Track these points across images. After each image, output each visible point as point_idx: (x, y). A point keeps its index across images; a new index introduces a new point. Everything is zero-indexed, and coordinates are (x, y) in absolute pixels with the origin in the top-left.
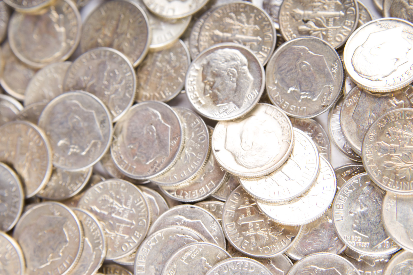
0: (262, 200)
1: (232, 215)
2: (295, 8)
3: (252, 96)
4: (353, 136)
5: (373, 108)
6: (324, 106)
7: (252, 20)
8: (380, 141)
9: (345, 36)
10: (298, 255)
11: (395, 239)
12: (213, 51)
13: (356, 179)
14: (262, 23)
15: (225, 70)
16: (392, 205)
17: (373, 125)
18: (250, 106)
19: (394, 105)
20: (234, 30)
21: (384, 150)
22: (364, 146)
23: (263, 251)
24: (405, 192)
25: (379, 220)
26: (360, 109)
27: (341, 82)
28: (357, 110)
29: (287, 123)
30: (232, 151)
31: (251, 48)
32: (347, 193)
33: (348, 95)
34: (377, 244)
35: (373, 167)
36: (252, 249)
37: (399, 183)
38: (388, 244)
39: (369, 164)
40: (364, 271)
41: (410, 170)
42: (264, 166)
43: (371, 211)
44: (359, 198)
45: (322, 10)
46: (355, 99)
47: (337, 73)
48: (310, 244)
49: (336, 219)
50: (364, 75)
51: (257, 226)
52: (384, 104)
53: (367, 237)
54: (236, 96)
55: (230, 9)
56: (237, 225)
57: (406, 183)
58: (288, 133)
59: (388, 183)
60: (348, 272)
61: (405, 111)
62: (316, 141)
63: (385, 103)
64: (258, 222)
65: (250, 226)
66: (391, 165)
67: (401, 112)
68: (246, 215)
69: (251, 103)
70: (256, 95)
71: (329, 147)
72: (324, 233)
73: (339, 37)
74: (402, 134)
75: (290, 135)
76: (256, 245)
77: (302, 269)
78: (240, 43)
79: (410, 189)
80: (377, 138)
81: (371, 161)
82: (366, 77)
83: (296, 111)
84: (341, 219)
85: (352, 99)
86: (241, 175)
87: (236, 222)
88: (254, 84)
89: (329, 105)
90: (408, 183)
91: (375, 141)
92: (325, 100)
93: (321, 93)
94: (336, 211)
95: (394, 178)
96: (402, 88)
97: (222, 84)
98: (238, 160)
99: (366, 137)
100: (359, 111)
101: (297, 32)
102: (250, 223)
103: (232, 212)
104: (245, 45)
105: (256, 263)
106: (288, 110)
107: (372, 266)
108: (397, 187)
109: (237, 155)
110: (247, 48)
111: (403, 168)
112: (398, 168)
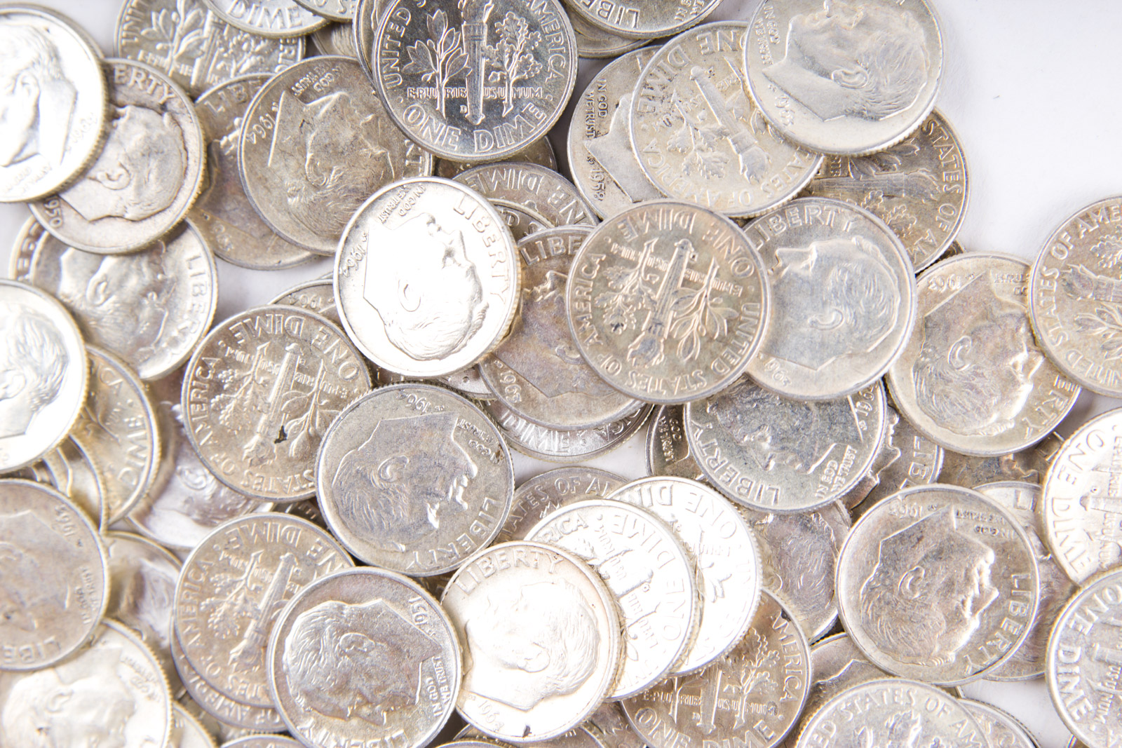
0: (677, 660)
1: (686, 739)
2: (240, 450)
3: (422, 611)
4: (593, 408)
5: (543, 345)
6: (498, 454)
7: (235, 562)
8: (627, 350)
9: (347, 357)
10: (825, 615)
11: (858, 385)
12: (280, 675)
13: (693, 432)
14: (250, 539)
15: (338, 660)
16: (778, 368)
17: (586, 355)
18: (445, 624)
19: (551, 293)
20: (243, 609)
21: (649, 349)
22: (627, 390)
23: (793, 692)
24: (762, 331)
25: (804, 408)
26: (537, 374)
27: (457, 398)
28: (535, 382)
29: (511, 551)
30: (539, 697)
31: (302, 583)
32: (719, 462)
33: (496, 390)
34: (856, 430)
35: (683, 383)
36: (780, 716)
37: (736, 337)
38: (863, 404)
39: (671, 391)
40: (906, 476)
41: (714, 305)
42: (601, 633)
43: (778, 421)
44: (738, 438)
45: (269, 391)
46: (509, 378)
47: (432, 400)
48: (808, 581)
49: (772, 506)
50: (460, 341)
51: (730, 689)
52: (542, 317)
53: (832, 446)
54: (408, 651)
55: (191, 604)
56: (713, 735)
57: (741, 322)
58: (537, 556)
59: (728, 363)
60: (900, 513)
61: (578, 274)
62: (570, 497)
63: (541, 314)
64: (722, 685)
65: (725, 705)
66: (689, 343)
67: (577, 284)
68: (697, 709)
69: (437, 619)
70: (423, 603)
71: (594, 471)
72: (796, 540)
73: (345, 370)
74: (626, 296)
75: (541, 551)
76: (774, 704)
77: (862, 614)
78: (280, 606)
79: (759, 319)
80: (620, 355)
81: (666, 385)
82: (467, 337)
83: (487, 522)
84: (775, 492)
85: (507, 385)
86: (605, 690)
87: (704, 737)
88: (393, 601)
89: (500, 440)
90: (742, 318)
91: (624, 362)
92: (484, 447)
93: (465, 452)
94: (752, 499)
95: (721, 344)
96: (519, 264)
97: (370, 677)
98: (564, 690)
99: (608, 379)
100: (539, 378)
101: (302, 464)
102: (718, 703)
103: (680, 738)
104: (289, 595)
105: (819, 714)
106: (478, 540)
107: (899, 455)
108: (745, 344)
109: (550, 688)
110: (300, 592)
111: (703, 319)
112: (702, 330)
